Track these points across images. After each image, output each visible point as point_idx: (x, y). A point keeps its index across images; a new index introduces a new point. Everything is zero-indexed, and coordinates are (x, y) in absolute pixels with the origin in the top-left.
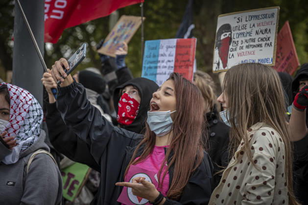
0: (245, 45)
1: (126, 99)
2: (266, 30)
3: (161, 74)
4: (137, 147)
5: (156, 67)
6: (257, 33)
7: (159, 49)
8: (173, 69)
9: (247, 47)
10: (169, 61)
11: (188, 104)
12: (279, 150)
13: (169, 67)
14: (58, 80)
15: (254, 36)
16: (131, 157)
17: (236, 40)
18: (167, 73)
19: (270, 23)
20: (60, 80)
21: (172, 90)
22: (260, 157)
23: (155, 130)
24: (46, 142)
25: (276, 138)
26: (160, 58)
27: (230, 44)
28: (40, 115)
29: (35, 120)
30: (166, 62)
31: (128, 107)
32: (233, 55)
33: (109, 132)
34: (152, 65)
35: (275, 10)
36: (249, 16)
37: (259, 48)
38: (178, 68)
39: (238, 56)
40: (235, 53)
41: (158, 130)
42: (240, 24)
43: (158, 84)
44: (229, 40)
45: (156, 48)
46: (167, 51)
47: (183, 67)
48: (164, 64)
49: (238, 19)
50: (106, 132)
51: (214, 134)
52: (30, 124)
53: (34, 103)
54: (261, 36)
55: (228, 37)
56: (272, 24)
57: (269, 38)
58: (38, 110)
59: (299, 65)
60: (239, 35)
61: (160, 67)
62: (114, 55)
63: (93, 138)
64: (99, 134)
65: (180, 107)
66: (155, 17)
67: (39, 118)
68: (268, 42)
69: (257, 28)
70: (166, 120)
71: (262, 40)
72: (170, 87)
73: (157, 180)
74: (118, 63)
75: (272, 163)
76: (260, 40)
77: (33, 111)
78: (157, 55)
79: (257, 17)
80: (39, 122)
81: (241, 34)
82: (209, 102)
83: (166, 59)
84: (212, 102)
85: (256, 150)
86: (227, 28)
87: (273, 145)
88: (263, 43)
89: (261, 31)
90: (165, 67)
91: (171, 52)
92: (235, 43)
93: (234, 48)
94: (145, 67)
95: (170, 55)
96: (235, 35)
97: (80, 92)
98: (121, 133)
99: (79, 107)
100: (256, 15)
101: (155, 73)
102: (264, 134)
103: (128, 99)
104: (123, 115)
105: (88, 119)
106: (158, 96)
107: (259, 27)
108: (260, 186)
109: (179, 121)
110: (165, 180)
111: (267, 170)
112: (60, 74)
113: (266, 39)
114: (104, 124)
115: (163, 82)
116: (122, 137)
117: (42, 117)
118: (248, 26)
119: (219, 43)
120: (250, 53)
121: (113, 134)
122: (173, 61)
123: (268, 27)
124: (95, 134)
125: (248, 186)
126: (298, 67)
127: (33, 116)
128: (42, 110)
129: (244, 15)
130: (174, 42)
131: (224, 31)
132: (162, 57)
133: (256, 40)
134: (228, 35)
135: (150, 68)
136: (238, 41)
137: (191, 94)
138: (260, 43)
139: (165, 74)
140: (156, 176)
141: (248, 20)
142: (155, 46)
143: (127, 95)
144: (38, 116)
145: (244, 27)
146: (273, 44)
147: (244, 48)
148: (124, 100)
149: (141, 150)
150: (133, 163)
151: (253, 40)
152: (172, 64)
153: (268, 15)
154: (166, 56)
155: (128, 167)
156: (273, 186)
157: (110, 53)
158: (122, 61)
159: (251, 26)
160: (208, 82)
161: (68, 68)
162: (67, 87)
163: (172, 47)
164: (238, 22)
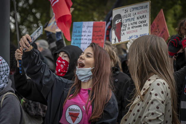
0: (131, 26)
1: (61, 61)
2: (143, 16)
3: (83, 43)
4: (70, 89)
5: (80, 39)
6: (138, 18)
7: (82, 27)
8: (91, 40)
9: (132, 28)
10: (89, 36)
11: (102, 62)
12: (167, 95)
13: (89, 39)
14: (24, 48)
15: (136, 20)
16: (67, 95)
17: (125, 24)
18: (87, 43)
19: (145, 12)
20: (26, 48)
21: (92, 54)
22: (155, 100)
23: (82, 79)
24: (12, 87)
25: (166, 86)
26: (83, 34)
27: (121, 27)
28: (8, 70)
29: (4, 73)
30: (87, 36)
31: (62, 66)
32: (124, 33)
33: (53, 79)
34: (78, 38)
35: (148, 3)
36: (132, 8)
37: (140, 28)
38: (94, 40)
39: (127, 33)
40: (125, 32)
41: (83, 79)
42: (127, 13)
43: (82, 50)
44: (121, 24)
45: (80, 27)
46: (87, 29)
47: (98, 40)
48: (86, 37)
49: (125, 11)
50: (51, 80)
51: (117, 80)
52: (1, 76)
53: (3, 62)
54: (141, 20)
55: (120, 22)
56: (146, 12)
57: (145, 21)
58: (6, 67)
59: (169, 36)
60: (127, 20)
61: (83, 39)
62: (55, 32)
63: (44, 83)
64: (47, 80)
65: (97, 65)
66: (78, 7)
67: (7, 72)
68: (145, 23)
69: (137, 15)
70: (89, 73)
71: (141, 22)
72: (90, 52)
73: (85, 109)
74: (57, 37)
75: (163, 104)
76: (140, 22)
77: (3, 67)
78: (81, 31)
79: (137, 8)
80: (7, 74)
81: (128, 20)
82: (113, 61)
83: (87, 34)
84: (115, 61)
85: (153, 95)
86: (119, 16)
87: (164, 92)
88: (142, 24)
89: (140, 17)
90: (86, 39)
91: (90, 30)
92: (125, 26)
93: (124, 29)
94: (73, 39)
95: (89, 32)
96: (124, 21)
97: (37, 55)
98: (60, 80)
99: (36, 64)
100: (136, 7)
101: (80, 43)
102: (158, 84)
103: (62, 60)
104: (59, 70)
105: (41, 71)
106: (83, 58)
107: (139, 15)
108: (154, 120)
109: (96, 73)
110: (89, 110)
111: (160, 109)
112: (26, 44)
113: (143, 22)
114: (50, 74)
115: (85, 49)
116: (61, 82)
117: (9, 71)
118: (132, 15)
119: (114, 26)
120: (134, 31)
121: (55, 81)
122: (91, 35)
123: (144, 14)
124: (45, 81)
125: (146, 119)
126: (169, 37)
127: (3, 71)
128: (8, 67)
129: (129, 8)
130: (91, 23)
131: (117, 19)
132: (84, 33)
133: (138, 23)
134: (120, 21)
135: (77, 39)
136: (126, 25)
137: (104, 56)
138: (140, 24)
139: (86, 43)
140: (84, 107)
141: (131, 10)
142: (79, 26)
143: (61, 58)
144: (6, 70)
145: (130, 15)
146: (148, 25)
147: (131, 28)
148: (59, 61)
149: (73, 90)
150: (69, 98)
151: (136, 23)
152: (91, 38)
153: (144, 7)
154: (87, 32)
155: (65, 101)
156: (162, 119)
157: (52, 30)
158: (59, 35)
159: (134, 14)
160: (113, 49)
161: (31, 41)
162: (29, 52)
163: (90, 27)
164: (125, 13)
